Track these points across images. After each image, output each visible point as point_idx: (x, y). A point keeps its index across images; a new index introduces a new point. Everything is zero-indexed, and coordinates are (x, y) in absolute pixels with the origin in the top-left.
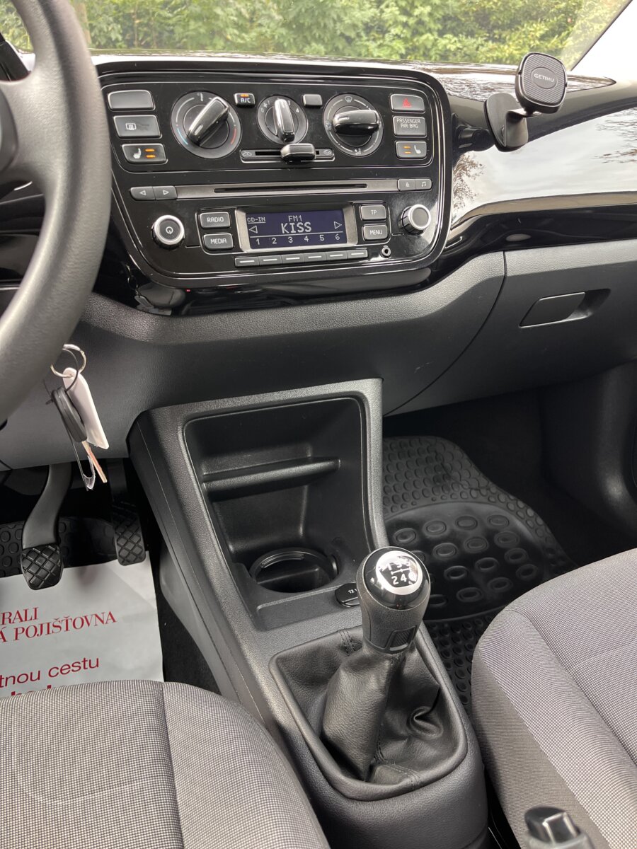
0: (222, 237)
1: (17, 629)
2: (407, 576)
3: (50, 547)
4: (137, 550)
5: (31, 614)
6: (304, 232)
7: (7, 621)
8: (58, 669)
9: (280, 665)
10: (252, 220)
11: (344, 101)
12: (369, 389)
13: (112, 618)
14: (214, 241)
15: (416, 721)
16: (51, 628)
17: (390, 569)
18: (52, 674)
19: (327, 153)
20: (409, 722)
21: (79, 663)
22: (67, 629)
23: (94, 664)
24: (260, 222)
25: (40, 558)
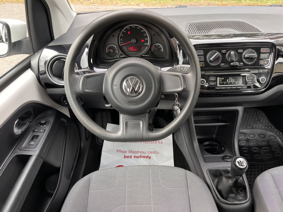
0: (213, 83)
2: (243, 164)
3: (152, 125)
6: (232, 81)
10: (221, 79)
13: (162, 143)
17: (240, 162)
18: (149, 153)
19: (242, 63)
20: (237, 191)
21: (154, 152)
24: (222, 79)
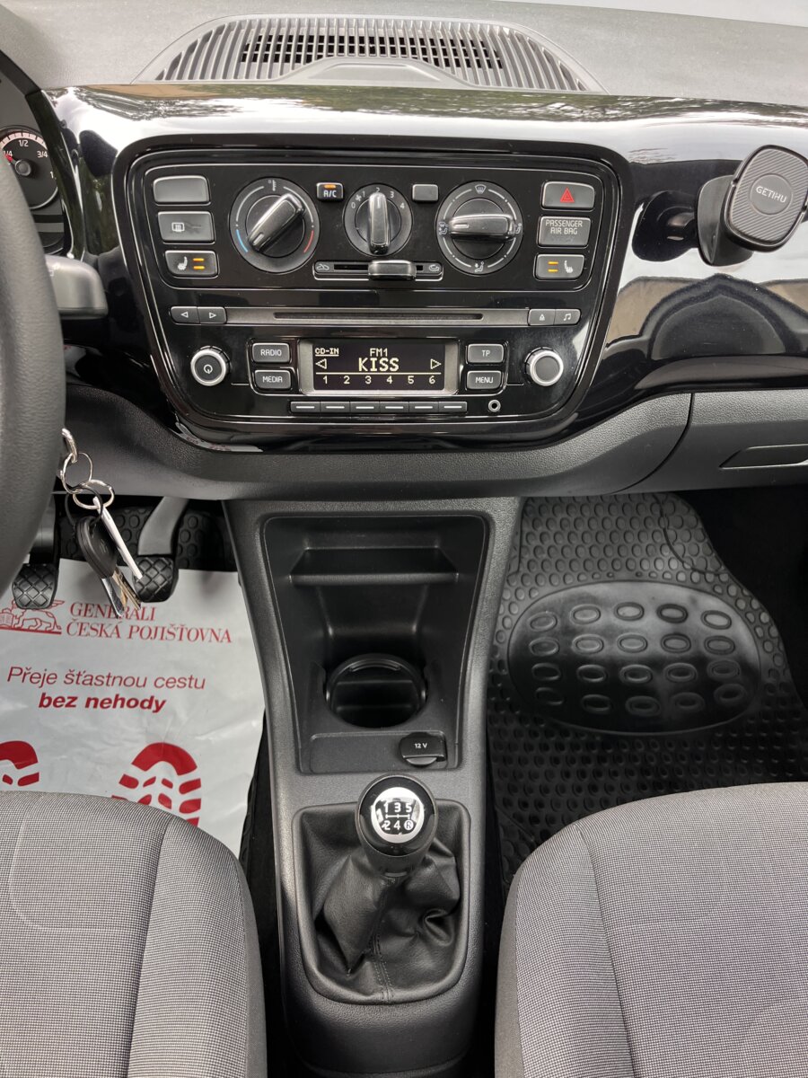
0: (277, 375)
1: (132, 627)
5: (148, 614)
6: (388, 371)
8: (164, 679)
9: (307, 824)
10: (321, 352)
11: (474, 190)
12: (499, 509)
13: (228, 638)
14: (267, 379)
16: (166, 634)
18: (158, 684)
19: (434, 268)
21: (185, 679)
22: (181, 639)
23: (199, 684)
24: (332, 355)
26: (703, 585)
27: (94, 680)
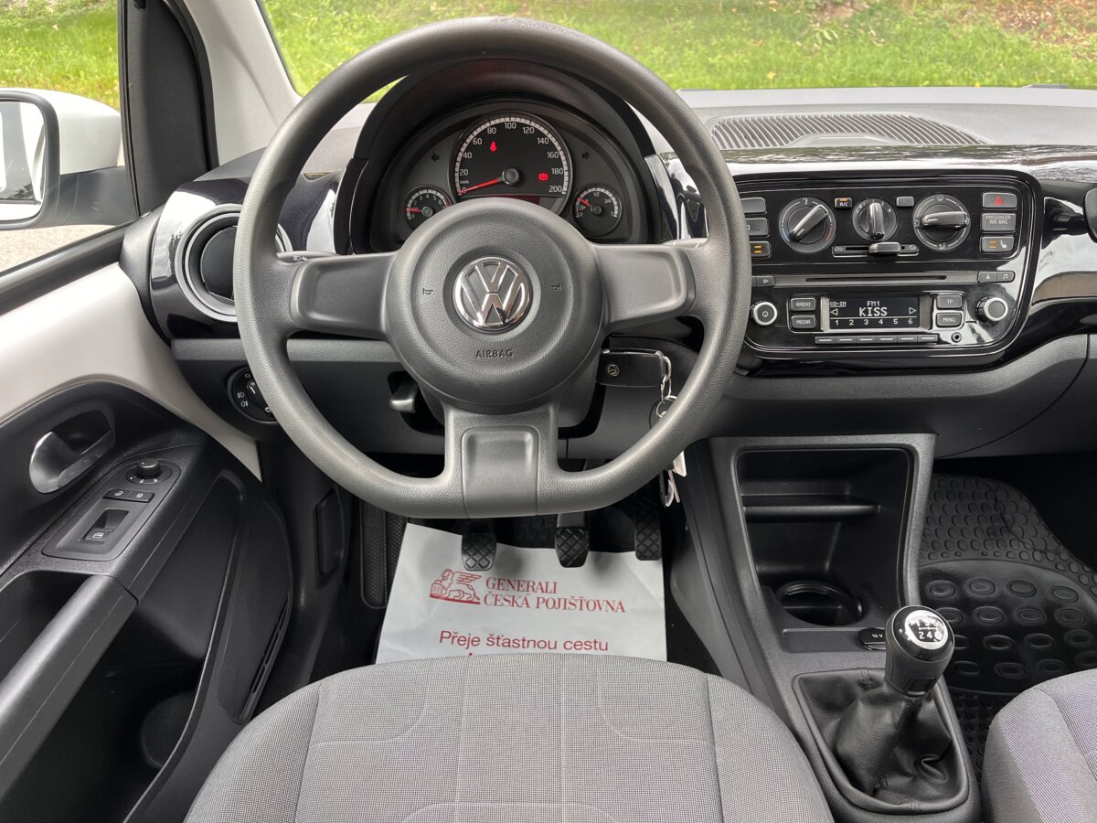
1: (538, 599)
4: (654, 548)
5: (551, 587)
7: (530, 589)
8: (572, 642)
9: (802, 684)
11: (936, 200)
12: (921, 444)
14: (799, 322)
15: (925, 765)
16: (568, 601)
22: (581, 609)
23: (604, 647)
25: (571, 539)
26: (1045, 563)
27: (512, 643)
